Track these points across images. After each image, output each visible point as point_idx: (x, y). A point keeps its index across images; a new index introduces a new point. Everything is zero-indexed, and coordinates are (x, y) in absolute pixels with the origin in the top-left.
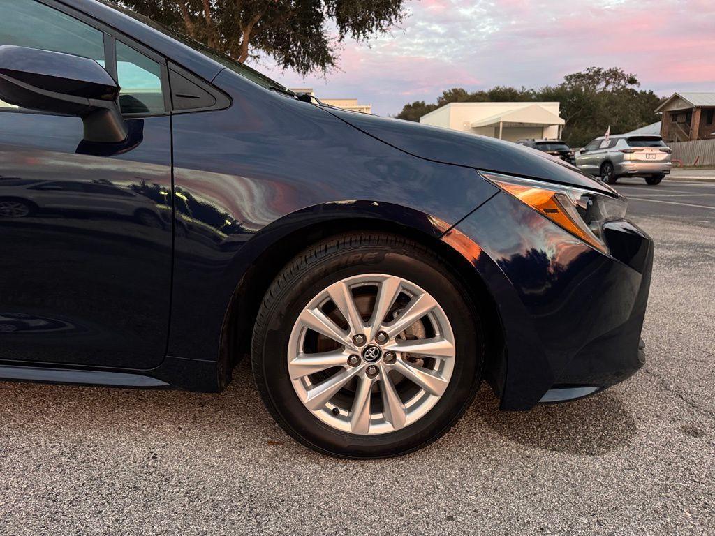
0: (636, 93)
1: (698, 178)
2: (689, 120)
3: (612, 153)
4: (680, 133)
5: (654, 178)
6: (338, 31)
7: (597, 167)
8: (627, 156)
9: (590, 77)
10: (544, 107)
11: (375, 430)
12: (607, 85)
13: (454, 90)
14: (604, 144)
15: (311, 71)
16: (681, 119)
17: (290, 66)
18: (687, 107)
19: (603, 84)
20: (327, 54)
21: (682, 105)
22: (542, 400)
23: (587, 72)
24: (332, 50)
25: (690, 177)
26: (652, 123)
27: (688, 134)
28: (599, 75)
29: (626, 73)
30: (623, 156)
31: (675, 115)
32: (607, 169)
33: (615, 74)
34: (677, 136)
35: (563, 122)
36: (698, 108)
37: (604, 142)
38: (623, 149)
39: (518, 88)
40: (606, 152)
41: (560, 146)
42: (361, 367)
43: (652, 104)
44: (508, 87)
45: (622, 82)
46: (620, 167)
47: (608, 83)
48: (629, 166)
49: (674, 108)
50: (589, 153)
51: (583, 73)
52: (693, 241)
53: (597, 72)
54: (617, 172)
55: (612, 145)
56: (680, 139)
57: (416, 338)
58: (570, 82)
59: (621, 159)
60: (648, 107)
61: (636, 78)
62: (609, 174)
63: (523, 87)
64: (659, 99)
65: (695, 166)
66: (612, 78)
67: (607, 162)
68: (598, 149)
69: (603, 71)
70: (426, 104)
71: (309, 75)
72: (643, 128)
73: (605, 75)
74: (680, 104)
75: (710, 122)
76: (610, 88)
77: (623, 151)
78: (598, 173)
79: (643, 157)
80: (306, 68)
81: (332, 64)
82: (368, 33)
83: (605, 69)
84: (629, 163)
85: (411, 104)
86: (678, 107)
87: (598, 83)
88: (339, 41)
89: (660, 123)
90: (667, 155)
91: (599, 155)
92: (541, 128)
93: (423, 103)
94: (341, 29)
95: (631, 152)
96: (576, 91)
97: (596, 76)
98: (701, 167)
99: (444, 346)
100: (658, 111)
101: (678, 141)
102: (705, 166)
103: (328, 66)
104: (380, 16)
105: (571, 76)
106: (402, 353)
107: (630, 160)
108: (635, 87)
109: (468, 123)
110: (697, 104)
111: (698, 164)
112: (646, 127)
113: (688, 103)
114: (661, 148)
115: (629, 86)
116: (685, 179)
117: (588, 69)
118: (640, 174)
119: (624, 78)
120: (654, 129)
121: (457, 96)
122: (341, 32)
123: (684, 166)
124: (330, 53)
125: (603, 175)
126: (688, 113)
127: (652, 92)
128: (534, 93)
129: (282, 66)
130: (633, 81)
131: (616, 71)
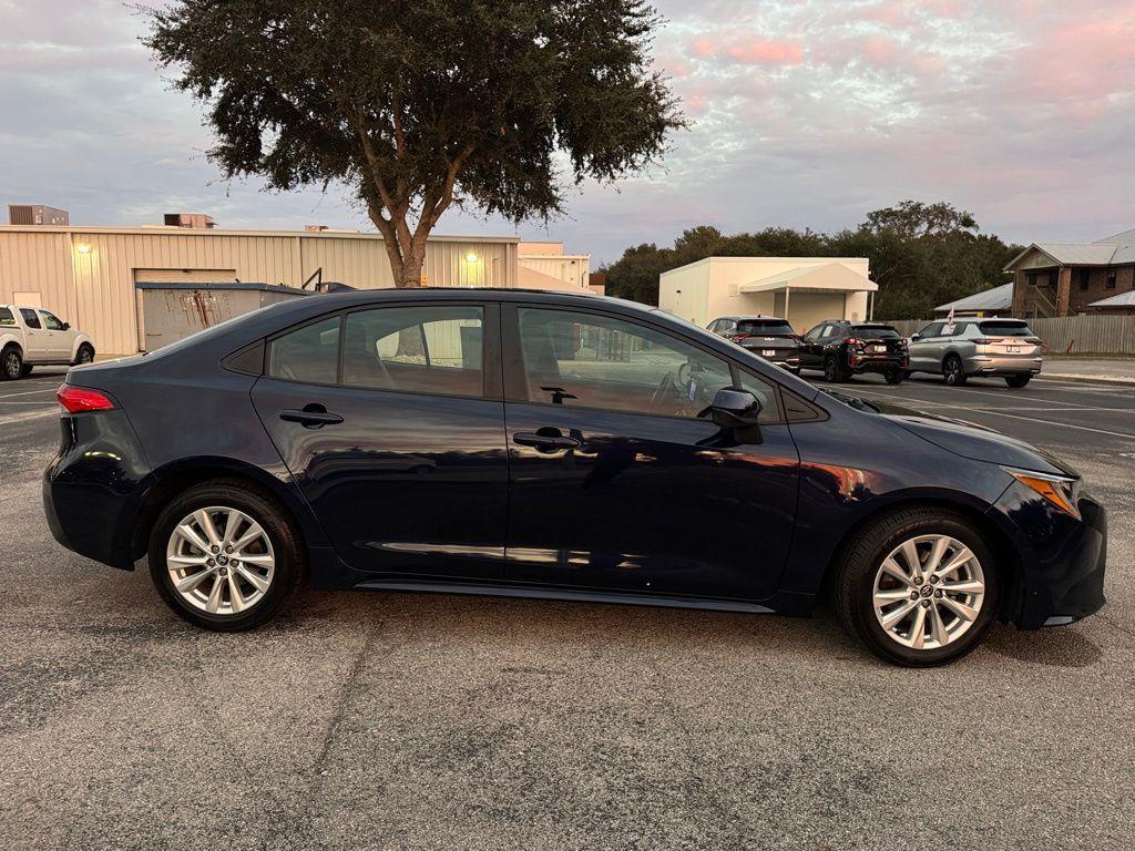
0: (973, 237)
1: (1077, 376)
2: (1053, 284)
3: (959, 343)
4: (1042, 302)
5: (1018, 378)
6: (572, 167)
7: (937, 361)
8: (981, 348)
9: (905, 216)
10: (848, 266)
11: (928, 646)
12: (930, 228)
13: (701, 229)
14: (947, 330)
15: (527, 218)
16: (1043, 281)
17: (496, 210)
18: (1051, 265)
19: (924, 226)
20: (550, 194)
21: (1044, 262)
22: (1046, 624)
23: (901, 208)
24: (556, 190)
25: (1067, 376)
26: (1000, 285)
27: (1054, 304)
28: (919, 212)
29: (957, 211)
30: (975, 347)
31: (1033, 275)
32: (952, 364)
33: (941, 212)
34: (1038, 305)
35: (874, 287)
36: (1067, 266)
37: (946, 326)
38: (975, 337)
39: (800, 231)
40: (950, 341)
41: (885, 332)
42: (919, 600)
43: (996, 255)
44: (785, 228)
45: (953, 224)
46: (972, 363)
47: (931, 225)
48: (984, 362)
49: (1032, 265)
50: (925, 340)
51: (894, 209)
52: (1100, 484)
53: (916, 209)
54: (966, 370)
55: (959, 330)
56: (1042, 310)
57: (953, 580)
58: (876, 223)
59: (973, 352)
60: (993, 261)
61: (972, 218)
62: (956, 371)
63: (807, 229)
64: (1006, 248)
65: (1068, 354)
66: (937, 217)
67: (952, 356)
68: (939, 335)
69: (923, 207)
70: (659, 248)
71: (524, 223)
72: (986, 292)
73: (927, 212)
74: (1040, 260)
75: (1084, 287)
76: (934, 231)
77: (975, 341)
78: (940, 370)
79: (1003, 351)
80: (520, 214)
81: (558, 209)
82: (617, 173)
83: (927, 204)
84: (983, 357)
85: (636, 247)
86: (1037, 264)
87: (917, 224)
88: (577, 183)
89: (1011, 285)
90: (1035, 347)
91: (941, 344)
92: (842, 296)
93: (654, 247)
94: (578, 164)
95: (985, 343)
96: (886, 237)
97: (913, 213)
98: (1078, 356)
99: (976, 585)
100: (1010, 269)
101: (1040, 315)
102: (1082, 354)
103: (551, 211)
104: (632, 149)
105: (877, 213)
106: (947, 591)
107: (985, 354)
108: (972, 231)
109: (736, 286)
110: (1065, 261)
111: (1073, 350)
112: (991, 291)
113: (1052, 259)
114: (1027, 337)
115: (963, 229)
116: (1060, 378)
117: (903, 204)
118: (999, 373)
119: (956, 218)
120: (1002, 295)
121: (705, 238)
122: (577, 169)
123: (1052, 354)
124: (554, 192)
125: (947, 372)
126: (1053, 273)
127: (996, 238)
128: (827, 240)
129: (486, 208)
130: (968, 222)
131: (943, 207)
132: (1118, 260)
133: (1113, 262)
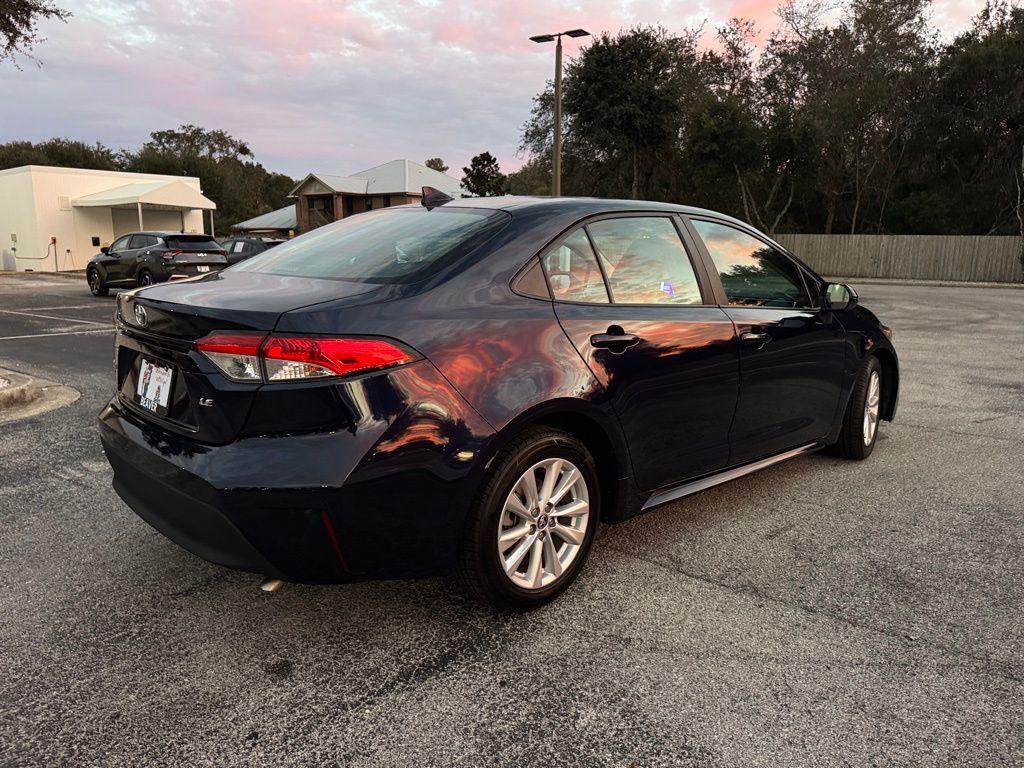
2: (327, 208)
9: (190, 140)
12: (212, 152)
16: (318, 206)
18: (326, 192)
19: (207, 150)
21: (319, 190)
23: (184, 131)
26: (284, 207)
28: (200, 137)
29: (234, 138)
31: (311, 199)
33: (221, 139)
36: (339, 194)
39: (91, 144)
44: (73, 139)
45: (231, 150)
47: (213, 150)
49: (312, 192)
51: (176, 132)
53: (198, 132)
58: (160, 143)
61: (248, 147)
63: (98, 144)
66: (217, 143)
69: (204, 132)
72: (272, 214)
73: (208, 137)
74: (317, 187)
76: (216, 156)
83: (207, 130)
86: (315, 191)
87: (200, 148)
89: (295, 206)
92: (179, 213)
97: (195, 138)
100: (295, 194)
105: (160, 134)
108: (245, 158)
110: (337, 188)
112: (276, 213)
113: (328, 188)
115: (240, 156)
117: (184, 127)
119: (233, 146)
126: (328, 199)
130: (244, 150)
131: (222, 134)
132: (371, 191)
133: (369, 192)
